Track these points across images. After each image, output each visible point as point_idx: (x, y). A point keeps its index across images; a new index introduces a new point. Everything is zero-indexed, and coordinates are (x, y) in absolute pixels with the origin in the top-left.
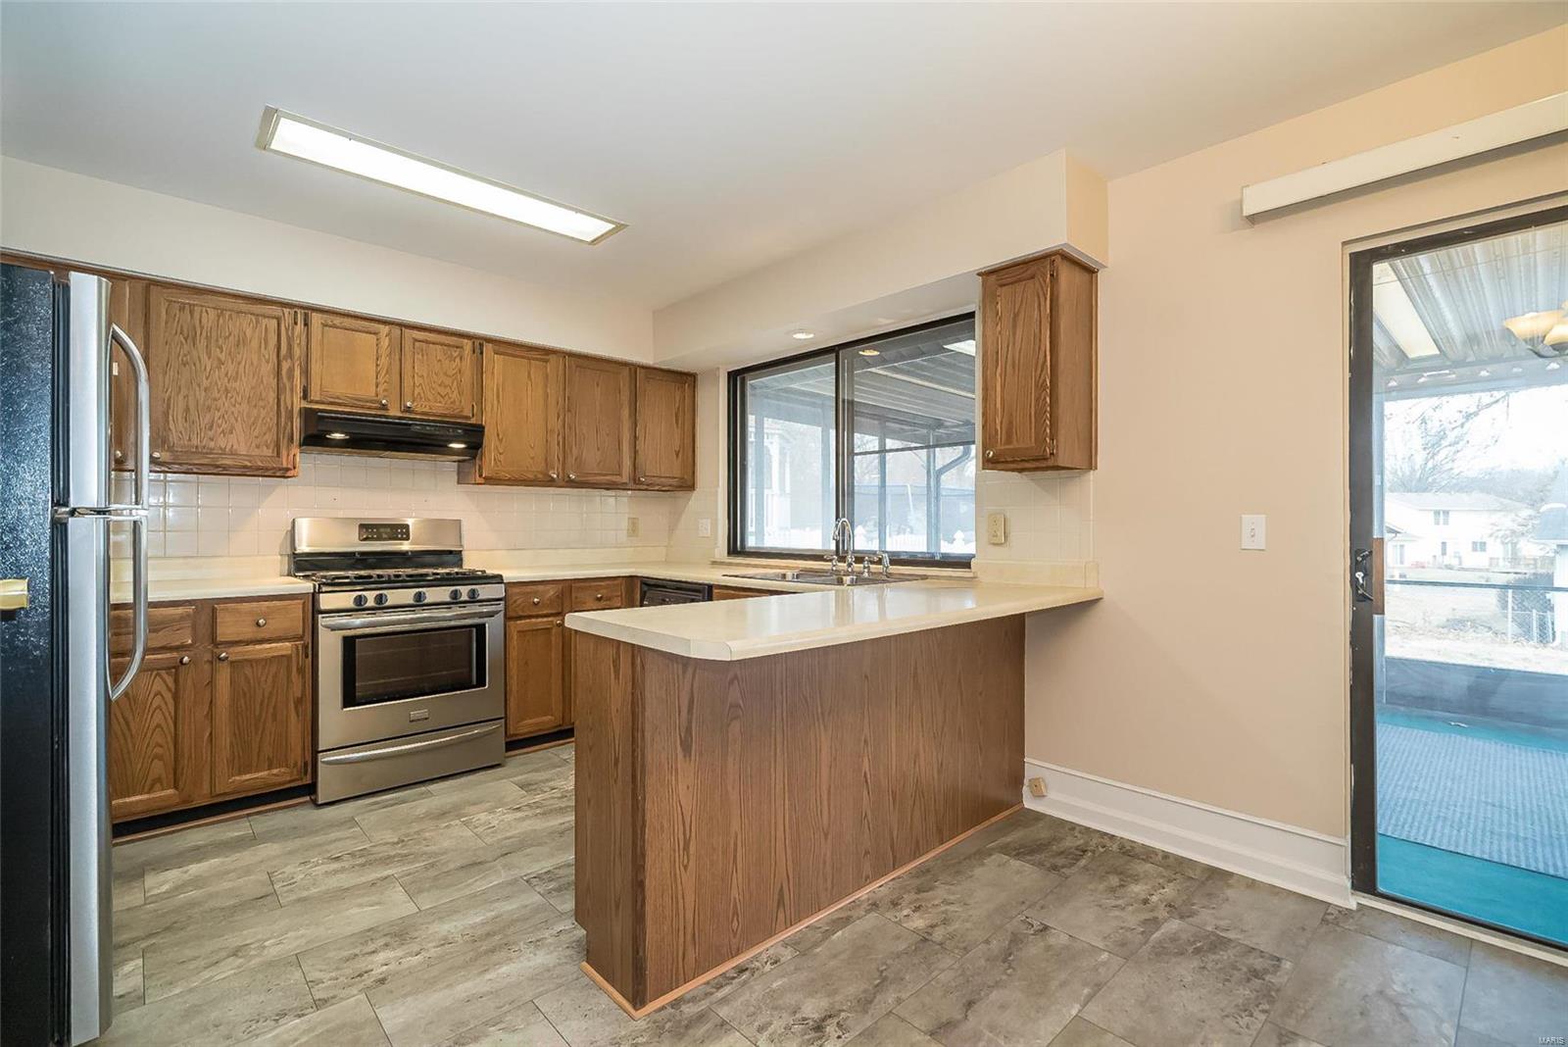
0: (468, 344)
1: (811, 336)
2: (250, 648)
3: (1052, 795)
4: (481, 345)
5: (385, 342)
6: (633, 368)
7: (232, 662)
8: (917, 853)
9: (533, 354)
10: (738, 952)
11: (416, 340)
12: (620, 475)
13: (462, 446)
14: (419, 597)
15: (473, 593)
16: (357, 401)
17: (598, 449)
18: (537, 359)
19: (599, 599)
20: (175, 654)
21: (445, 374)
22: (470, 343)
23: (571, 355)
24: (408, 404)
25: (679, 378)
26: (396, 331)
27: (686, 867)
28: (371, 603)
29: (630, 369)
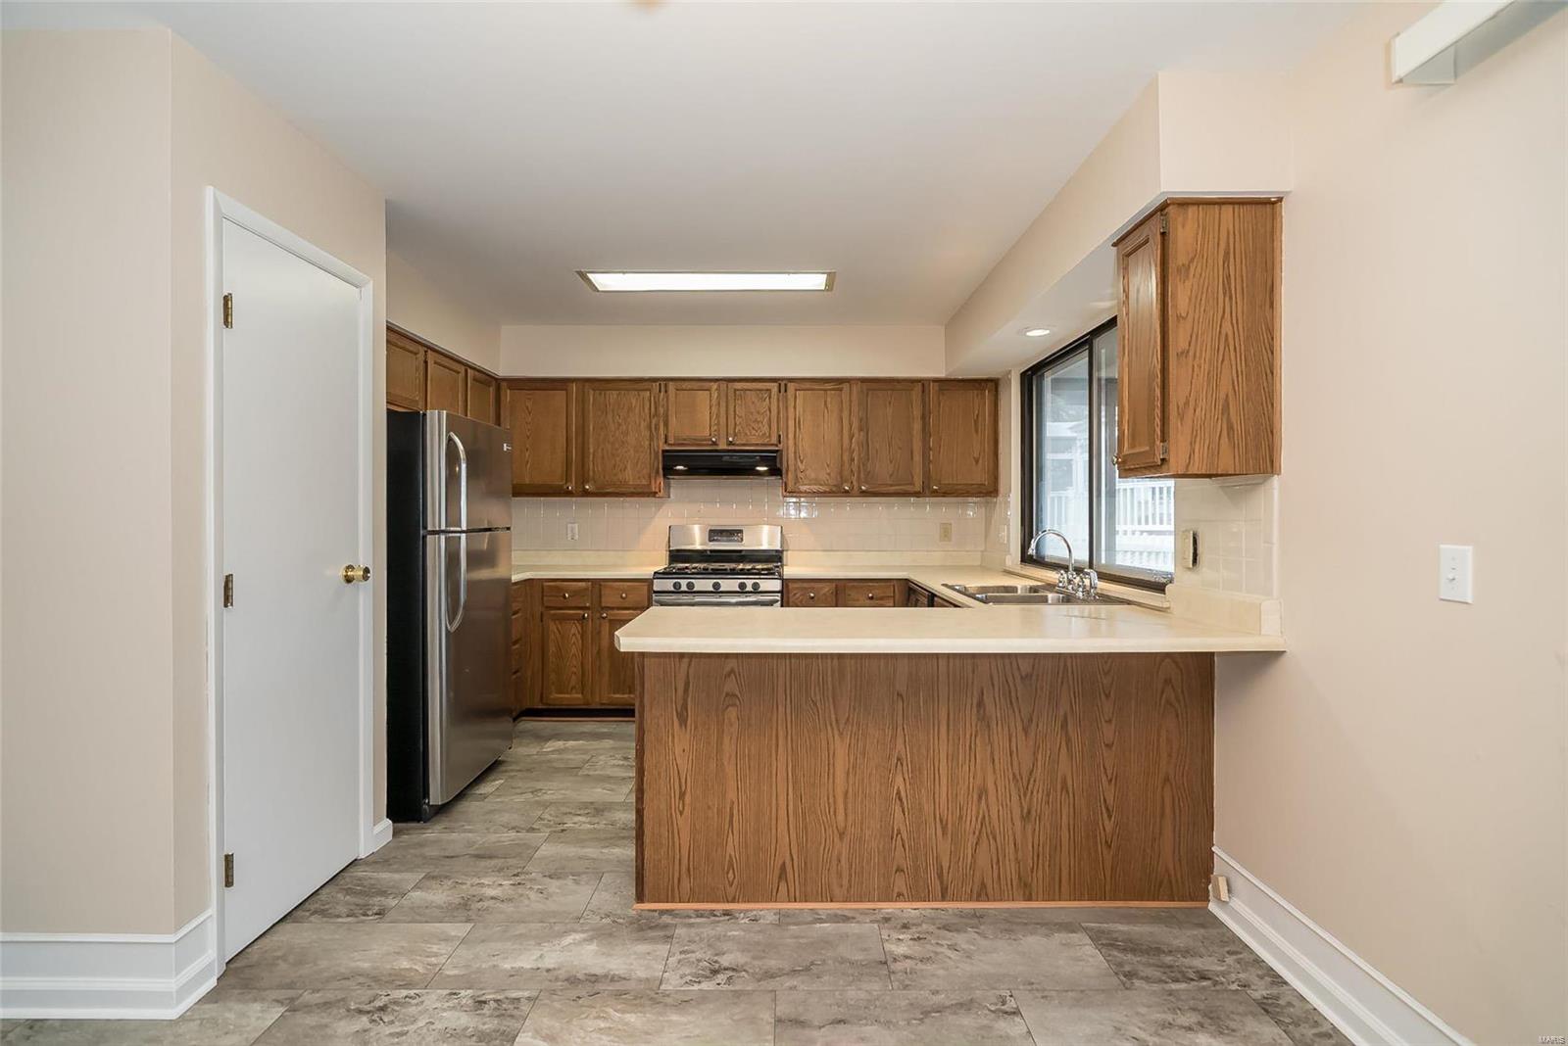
0: (774, 387)
1: (1048, 332)
2: (616, 612)
3: (1236, 904)
4: (786, 385)
5: (715, 395)
6: (923, 383)
7: (610, 621)
8: (982, 894)
9: (828, 386)
10: (733, 901)
11: (735, 390)
12: (912, 484)
13: (765, 469)
14: (716, 586)
15: (756, 585)
16: (696, 441)
17: (891, 462)
18: (830, 390)
19: (872, 598)
20: (579, 612)
21: (758, 413)
22: (776, 384)
23: (864, 380)
24: (731, 439)
25: (977, 385)
26: (723, 385)
27: (681, 813)
28: (684, 588)
29: (923, 385)
